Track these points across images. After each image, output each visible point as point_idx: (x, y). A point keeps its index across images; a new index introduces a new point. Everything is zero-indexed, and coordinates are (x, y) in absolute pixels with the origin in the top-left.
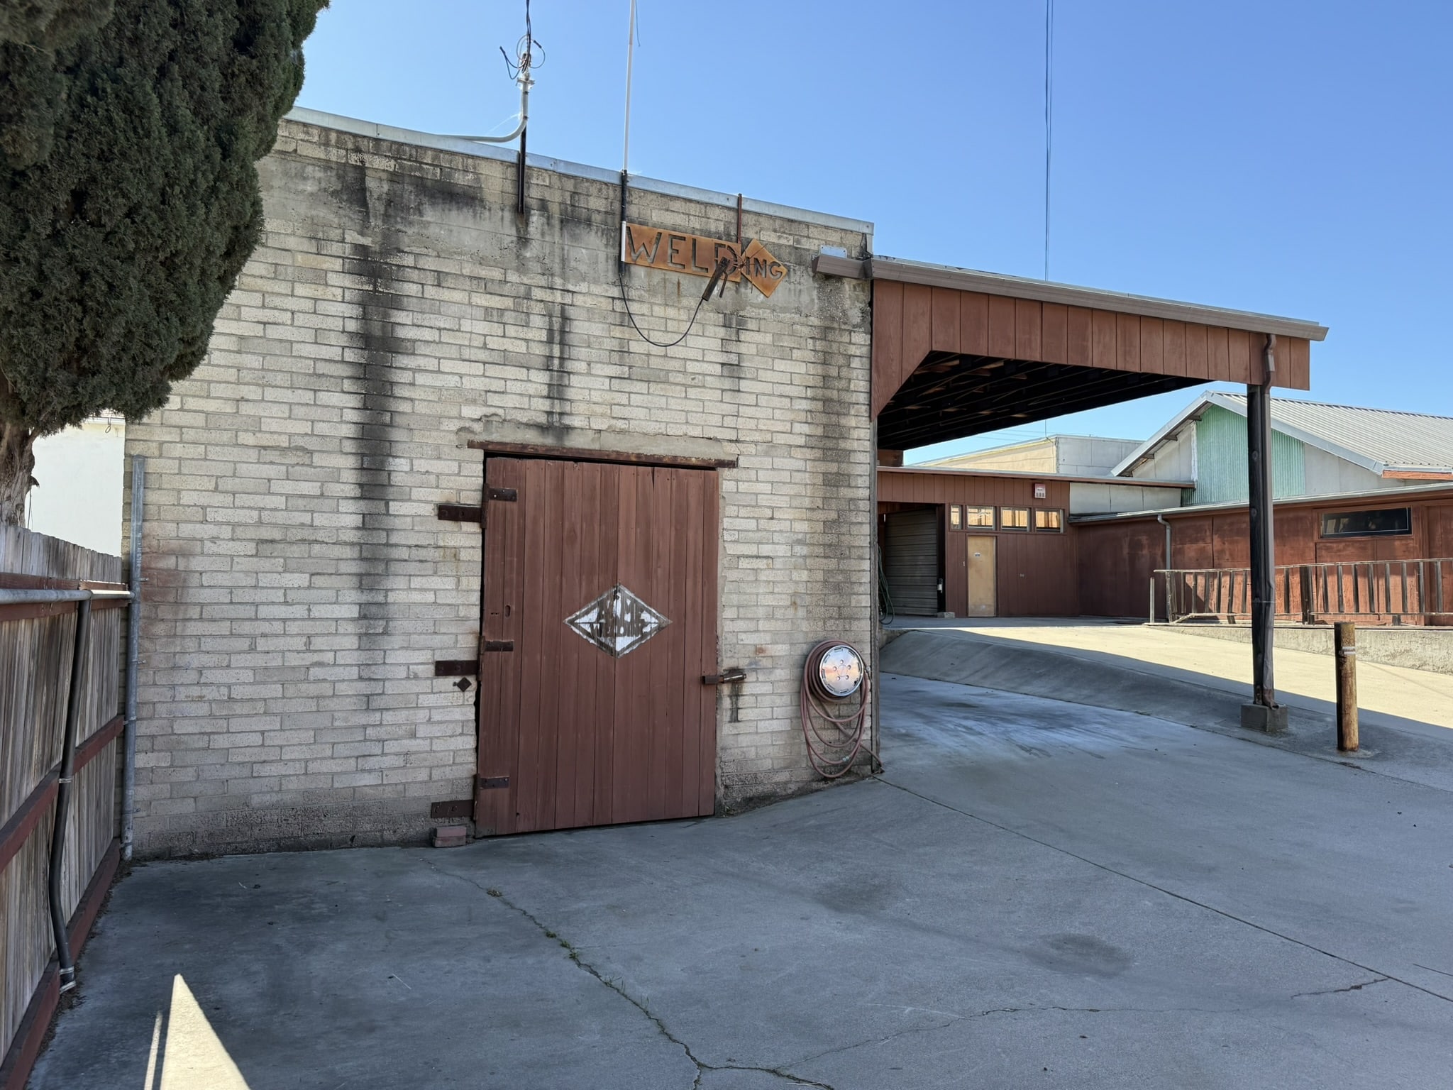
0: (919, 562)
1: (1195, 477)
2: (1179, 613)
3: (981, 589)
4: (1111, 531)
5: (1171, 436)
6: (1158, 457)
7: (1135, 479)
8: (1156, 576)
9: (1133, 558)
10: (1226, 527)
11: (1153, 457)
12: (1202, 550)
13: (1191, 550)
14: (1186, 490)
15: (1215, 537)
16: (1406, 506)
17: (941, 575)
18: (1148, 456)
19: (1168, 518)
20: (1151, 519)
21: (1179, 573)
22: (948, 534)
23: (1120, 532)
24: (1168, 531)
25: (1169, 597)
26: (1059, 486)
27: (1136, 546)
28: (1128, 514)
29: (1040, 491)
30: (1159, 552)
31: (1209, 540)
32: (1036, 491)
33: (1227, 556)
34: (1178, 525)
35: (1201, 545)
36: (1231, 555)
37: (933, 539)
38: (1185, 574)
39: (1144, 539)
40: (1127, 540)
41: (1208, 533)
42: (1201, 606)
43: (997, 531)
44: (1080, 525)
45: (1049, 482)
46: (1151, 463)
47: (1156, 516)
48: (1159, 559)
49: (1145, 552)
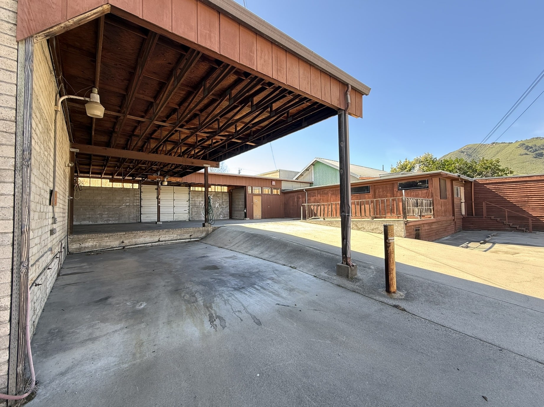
0: (239, 204)
1: (313, 180)
2: (309, 217)
3: (257, 211)
4: (292, 194)
5: (307, 170)
6: (304, 175)
7: (298, 180)
8: (303, 206)
9: (298, 201)
10: (321, 192)
11: (303, 175)
12: (315, 199)
13: (312, 199)
14: (311, 184)
15: (319, 195)
16: (368, 185)
17: (245, 207)
18: (302, 175)
19: (307, 190)
20: (302, 191)
21: (309, 205)
22: (247, 195)
23: (294, 194)
24: (306, 194)
25: (307, 212)
26: (279, 181)
27: (298, 198)
28: (296, 189)
29: (274, 183)
30: (304, 200)
31: (317, 196)
32: (273, 183)
33: (322, 200)
34: (309, 192)
35: (315, 197)
36: (323, 200)
37: (243, 197)
38: (311, 205)
39: (300, 196)
40: (296, 196)
41: (317, 194)
42: (315, 215)
43: (262, 195)
44: (285, 193)
45: (276, 181)
46: (302, 177)
47: (303, 189)
48: (304, 202)
49: (301, 200)
